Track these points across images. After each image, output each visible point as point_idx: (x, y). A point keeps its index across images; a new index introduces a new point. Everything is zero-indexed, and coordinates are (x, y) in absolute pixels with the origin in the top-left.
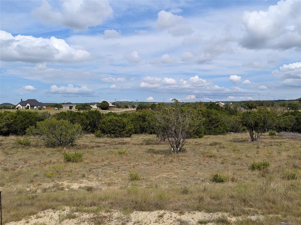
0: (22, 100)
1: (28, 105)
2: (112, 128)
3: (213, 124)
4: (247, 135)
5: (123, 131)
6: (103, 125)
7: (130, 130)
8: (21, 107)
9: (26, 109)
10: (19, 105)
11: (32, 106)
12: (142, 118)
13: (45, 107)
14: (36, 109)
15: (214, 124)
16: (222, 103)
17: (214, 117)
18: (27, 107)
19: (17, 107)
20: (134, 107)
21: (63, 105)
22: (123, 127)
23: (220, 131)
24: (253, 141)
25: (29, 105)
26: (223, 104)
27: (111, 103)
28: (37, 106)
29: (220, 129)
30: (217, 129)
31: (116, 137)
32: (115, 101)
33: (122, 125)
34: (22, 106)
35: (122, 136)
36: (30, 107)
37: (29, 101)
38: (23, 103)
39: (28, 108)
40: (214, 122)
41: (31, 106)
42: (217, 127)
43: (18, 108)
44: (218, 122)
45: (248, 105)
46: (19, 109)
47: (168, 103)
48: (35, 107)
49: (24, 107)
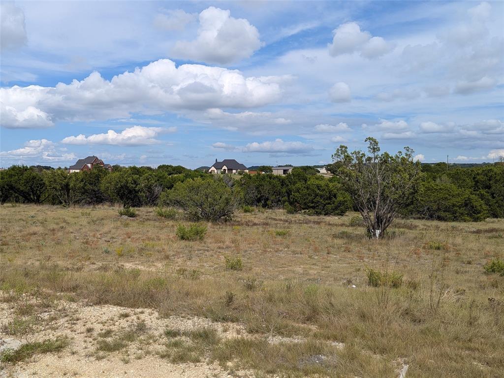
0: (216, 160)
1: (225, 167)
7: (341, 203)
8: (216, 171)
9: (222, 174)
10: (213, 168)
11: (230, 170)
13: (248, 171)
14: (235, 174)
18: (222, 170)
19: (210, 171)
21: (273, 168)
25: (226, 168)
28: (237, 170)
34: (217, 169)
36: (227, 171)
37: (226, 162)
38: (218, 165)
39: (225, 173)
41: (228, 169)
43: (211, 173)
46: (213, 173)
48: (234, 171)
49: (219, 172)
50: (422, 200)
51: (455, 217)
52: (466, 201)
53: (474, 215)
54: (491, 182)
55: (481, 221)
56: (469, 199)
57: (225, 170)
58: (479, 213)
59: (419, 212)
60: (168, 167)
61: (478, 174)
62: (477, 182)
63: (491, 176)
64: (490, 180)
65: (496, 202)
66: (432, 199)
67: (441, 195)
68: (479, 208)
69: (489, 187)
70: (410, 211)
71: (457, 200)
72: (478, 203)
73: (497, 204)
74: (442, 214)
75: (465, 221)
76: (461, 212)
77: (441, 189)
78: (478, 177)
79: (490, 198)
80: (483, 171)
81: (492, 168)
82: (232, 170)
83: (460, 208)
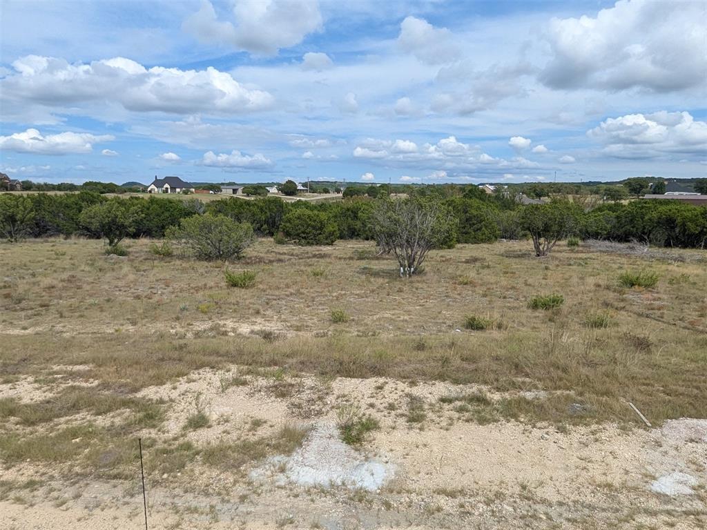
0: (156, 177)
1: (167, 186)
2: (303, 229)
3: (472, 225)
4: (528, 245)
5: (320, 234)
6: (288, 224)
8: (156, 190)
9: (163, 193)
10: (153, 187)
11: (173, 189)
12: (352, 212)
13: (194, 190)
14: (179, 193)
15: (474, 224)
16: (490, 187)
17: (475, 213)
18: (164, 189)
19: (149, 189)
20: (338, 191)
21: (222, 187)
22: (321, 229)
23: (484, 237)
24: (538, 255)
25: (169, 187)
26: (492, 188)
27: (300, 183)
28: (181, 188)
29: (485, 234)
30: (479, 233)
31: (309, 244)
32: (307, 181)
33: (319, 225)
34: (157, 187)
35: (319, 243)
36: (169, 190)
37: (168, 180)
38: (158, 183)
39: (167, 192)
40: (475, 222)
41: (171, 188)
42: (480, 229)
43: (150, 192)
44: (481, 221)
45: (535, 191)
46: (153, 192)
47: (397, 185)
48: (178, 190)
49: (160, 190)
57: (167, 188)
60: (96, 184)
82: (175, 188)
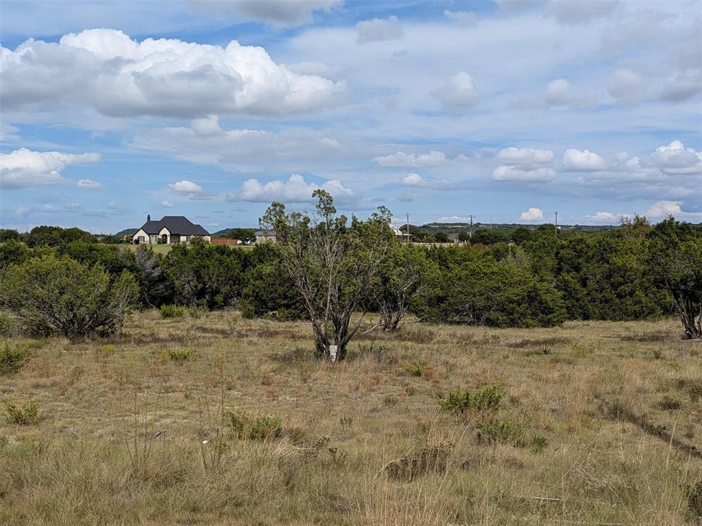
0: (149, 218)
1: (165, 231)
8: (147, 238)
9: (159, 242)
10: (142, 233)
11: (175, 237)
13: (209, 238)
18: (160, 237)
19: (135, 238)
25: (168, 233)
28: (188, 236)
34: (149, 235)
36: (169, 238)
37: (168, 222)
38: (152, 227)
39: (164, 242)
41: (172, 235)
42: (631, 294)
43: (137, 241)
46: (141, 242)
48: (183, 238)
49: (154, 239)
50: (461, 293)
51: (512, 320)
52: (530, 292)
53: (544, 315)
54: (581, 260)
55: (553, 326)
56: (535, 289)
57: (165, 235)
58: (552, 313)
59: (458, 312)
61: (563, 247)
62: (561, 260)
63: (581, 251)
64: (579, 257)
65: (588, 294)
66: (476, 291)
67: (493, 283)
68: (551, 304)
69: (577, 269)
70: (443, 311)
71: (516, 291)
72: (552, 294)
73: (589, 298)
74: (493, 315)
75: (528, 327)
76: (521, 311)
77: (492, 273)
78: (562, 252)
79: (578, 286)
80: (571, 242)
81: (585, 236)
82: (179, 236)
83: (519, 305)
